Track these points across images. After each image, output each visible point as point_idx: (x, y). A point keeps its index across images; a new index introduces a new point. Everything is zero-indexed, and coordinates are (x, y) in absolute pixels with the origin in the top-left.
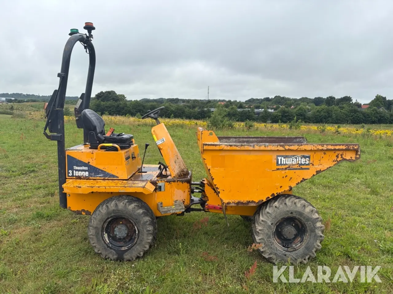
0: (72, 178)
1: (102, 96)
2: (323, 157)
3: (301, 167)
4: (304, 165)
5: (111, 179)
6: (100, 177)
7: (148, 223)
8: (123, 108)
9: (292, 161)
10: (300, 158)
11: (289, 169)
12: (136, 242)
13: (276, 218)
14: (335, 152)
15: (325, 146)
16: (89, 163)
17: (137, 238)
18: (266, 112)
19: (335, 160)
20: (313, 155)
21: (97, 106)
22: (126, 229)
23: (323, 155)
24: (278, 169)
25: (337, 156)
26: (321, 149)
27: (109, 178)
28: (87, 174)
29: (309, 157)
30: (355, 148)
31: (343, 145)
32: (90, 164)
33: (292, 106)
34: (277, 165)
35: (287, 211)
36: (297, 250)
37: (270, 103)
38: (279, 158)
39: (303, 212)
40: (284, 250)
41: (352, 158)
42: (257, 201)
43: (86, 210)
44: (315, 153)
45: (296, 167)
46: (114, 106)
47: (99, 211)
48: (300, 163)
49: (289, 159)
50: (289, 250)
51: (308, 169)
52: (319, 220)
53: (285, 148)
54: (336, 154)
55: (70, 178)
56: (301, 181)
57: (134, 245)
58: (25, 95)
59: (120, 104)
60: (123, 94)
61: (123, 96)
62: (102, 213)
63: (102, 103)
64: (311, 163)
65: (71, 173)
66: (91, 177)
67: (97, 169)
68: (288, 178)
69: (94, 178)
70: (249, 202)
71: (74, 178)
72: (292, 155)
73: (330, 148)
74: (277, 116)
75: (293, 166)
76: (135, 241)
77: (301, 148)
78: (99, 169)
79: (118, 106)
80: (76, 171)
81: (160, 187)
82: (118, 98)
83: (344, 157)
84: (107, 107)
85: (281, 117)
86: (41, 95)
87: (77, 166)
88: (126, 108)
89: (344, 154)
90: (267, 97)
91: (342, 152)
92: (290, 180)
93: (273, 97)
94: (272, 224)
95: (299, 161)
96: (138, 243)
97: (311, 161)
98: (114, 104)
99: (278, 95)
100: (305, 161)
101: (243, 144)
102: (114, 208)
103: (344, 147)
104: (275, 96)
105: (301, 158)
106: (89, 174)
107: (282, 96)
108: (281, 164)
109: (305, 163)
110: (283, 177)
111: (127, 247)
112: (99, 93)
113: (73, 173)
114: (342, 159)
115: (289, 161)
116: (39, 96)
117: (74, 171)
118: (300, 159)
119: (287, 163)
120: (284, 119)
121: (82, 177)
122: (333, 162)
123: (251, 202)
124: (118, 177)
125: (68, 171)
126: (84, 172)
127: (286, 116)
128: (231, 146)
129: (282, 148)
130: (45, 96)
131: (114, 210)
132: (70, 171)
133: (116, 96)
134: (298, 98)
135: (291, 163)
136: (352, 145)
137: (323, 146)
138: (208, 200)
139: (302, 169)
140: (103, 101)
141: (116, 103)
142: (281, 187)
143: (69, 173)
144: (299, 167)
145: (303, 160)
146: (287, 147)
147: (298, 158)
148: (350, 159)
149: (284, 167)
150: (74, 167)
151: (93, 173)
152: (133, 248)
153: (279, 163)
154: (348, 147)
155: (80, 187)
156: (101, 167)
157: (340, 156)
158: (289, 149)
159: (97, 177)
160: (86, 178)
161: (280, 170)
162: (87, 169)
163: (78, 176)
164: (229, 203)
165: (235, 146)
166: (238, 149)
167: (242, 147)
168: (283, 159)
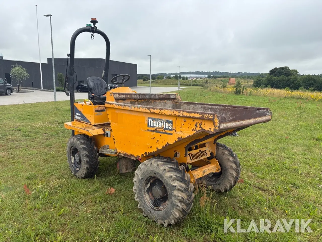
1: (275, 71)
2: (183, 124)
3: (165, 131)
4: (167, 129)
7: (84, 155)
8: (293, 82)
9: (159, 124)
10: (164, 122)
11: (156, 132)
13: (144, 174)
14: (194, 121)
15: (181, 112)
16: (81, 111)
19: (194, 129)
20: (175, 121)
21: (269, 81)
22: (79, 157)
23: (183, 122)
24: (149, 130)
25: (196, 125)
26: (178, 115)
29: (172, 122)
30: (210, 117)
31: (198, 113)
34: (148, 127)
35: (152, 171)
36: (160, 211)
38: (150, 120)
39: (163, 175)
40: (151, 207)
41: (211, 130)
42: (136, 156)
44: (176, 119)
45: (161, 130)
46: (284, 80)
48: (164, 127)
49: (156, 122)
50: (154, 209)
51: (171, 134)
52: (176, 188)
53: (150, 111)
54: (195, 123)
56: (166, 146)
58: (221, 72)
59: (291, 78)
60: (296, 69)
61: (296, 71)
63: (274, 78)
64: (174, 129)
68: (156, 140)
69: (82, 122)
70: (131, 155)
71: (76, 120)
72: (158, 119)
73: (186, 115)
75: (159, 129)
77: (162, 112)
79: (288, 80)
81: (107, 134)
82: (290, 73)
83: (203, 128)
84: (277, 81)
86: (231, 72)
87: (77, 113)
88: (295, 82)
89: (203, 123)
91: (201, 121)
92: (157, 142)
94: (142, 179)
95: (164, 125)
96: (81, 167)
97: (173, 126)
98: (284, 79)
100: (169, 126)
101: (125, 104)
103: (199, 116)
105: (166, 123)
106: (81, 119)
108: (151, 126)
109: (169, 128)
110: (152, 138)
112: (273, 69)
114: (201, 129)
115: (156, 124)
116: (230, 73)
117: (76, 116)
118: (164, 124)
119: (155, 126)
122: (193, 131)
123: (132, 156)
124: (90, 123)
126: (79, 117)
128: (118, 105)
129: (149, 111)
130: (234, 73)
133: (288, 71)
135: (157, 126)
136: (207, 114)
137: (179, 113)
139: (166, 133)
140: (275, 76)
141: (287, 78)
142: (151, 147)
144: (163, 131)
145: (167, 125)
146: (152, 111)
147: (163, 122)
148: (208, 130)
149: (153, 129)
152: (80, 170)
153: (150, 125)
154: (203, 116)
156: (85, 115)
157: (198, 126)
158: (153, 112)
160: (80, 121)
161: (150, 132)
164: (120, 153)
165: (121, 105)
166: (122, 108)
167: (125, 107)
168: (152, 121)
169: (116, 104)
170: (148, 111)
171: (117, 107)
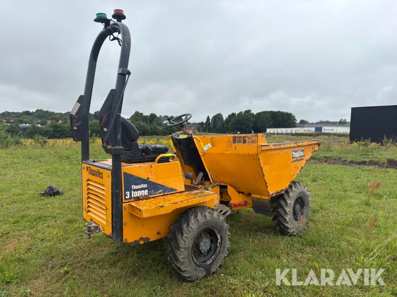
0: (130, 200)
2: (308, 150)
3: (301, 158)
4: (302, 156)
5: (170, 193)
6: (160, 193)
9: (298, 154)
10: (300, 151)
11: (297, 161)
12: (220, 250)
13: (294, 199)
16: (148, 178)
17: (219, 247)
18: (34, 127)
20: (305, 149)
22: (209, 241)
24: (293, 161)
27: (168, 193)
28: (146, 192)
29: (303, 151)
32: (149, 180)
33: (60, 121)
34: (293, 159)
35: (298, 193)
37: (31, 117)
38: (293, 153)
39: (304, 192)
42: (284, 189)
43: (144, 237)
47: (190, 227)
48: (300, 155)
50: (299, 222)
51: (303, 159)
54: (312, 147)
55: (127, 201)
56: (301, 169)
57: (217, 255)
62: (193, 229)
65: (128, 195)
66: (151, 195)
67: (157, 184)
68: (297, 168)
69: (153, 196)
71: (132, 200)
72: (297, 150)
74: (48, 132)
75: (298, 158)
76: (218, 251)
77: (302, 144)
78: (159, 185)
80: (134, 192)
83: (315, 149)
85: (52, 132)
87: (136, 185)
90: (26, 110)
93: (35, 111)
94: (293, 205)
96: (221, 251)
99: (40, 109)
102: (203, 220)
103: (316, 142)
104: (37, 109)
106: (148, 192)
107: (45, 110)
111: (212, 260)
113: (131, 194)
117: (133, 191)
118: (300, 153)
120: (57, 134)
121: (141, 198)
122: (311, 153)
124: (176, 190)
125: (125, 193)
126: (143, 191)
127: (58, 132)
128: (275, 145)
131: (204, 223)
132: (128, 193)
134: (64, 112)
135: (297, 156)
138: (231, 200)
139: (301, 160)
142: (294, 175)
143: (126, 195)
145: (302, 153)
149: (295, 159)
150: (132, 186)
151: (153, 190)
152: (217, 258)
153: (293, 157)
155: (163, 206)
156: (160, 182)
159: (157, 193)
160: (146, 198)
162: (147, 186)
163: (137, 197)
164: (272, 194)
165: (277, 145)
166: (278, 147)
167: (280, 146)
168: (295, 154)
169: (272, 145)
170: (296, 145)
171: (274, 147)
